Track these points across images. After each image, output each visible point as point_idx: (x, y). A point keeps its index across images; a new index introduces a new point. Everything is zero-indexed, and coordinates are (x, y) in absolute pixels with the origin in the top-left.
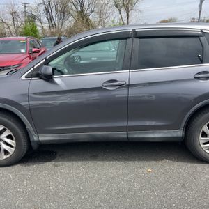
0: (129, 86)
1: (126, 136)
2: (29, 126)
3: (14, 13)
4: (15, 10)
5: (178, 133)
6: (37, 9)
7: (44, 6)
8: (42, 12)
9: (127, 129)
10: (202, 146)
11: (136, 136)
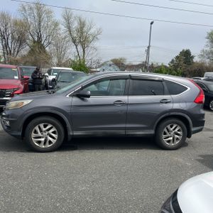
0: (127, 104)
1: (124, 133)
2: (69, 125)
5: (152, 132)
9: (125, 129)
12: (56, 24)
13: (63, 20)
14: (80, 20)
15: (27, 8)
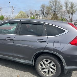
1: (12, 59)
3: (31, 13)
4: (32, 12)
6: (39, 12)
7: (41, 11)
8: (40, 13)
9: (13, 56)
10: (40, 70)
11: (16, 60)
12: (62, 6)
13: (65, 4)
14: (72, 3)
15: (51, 2)
